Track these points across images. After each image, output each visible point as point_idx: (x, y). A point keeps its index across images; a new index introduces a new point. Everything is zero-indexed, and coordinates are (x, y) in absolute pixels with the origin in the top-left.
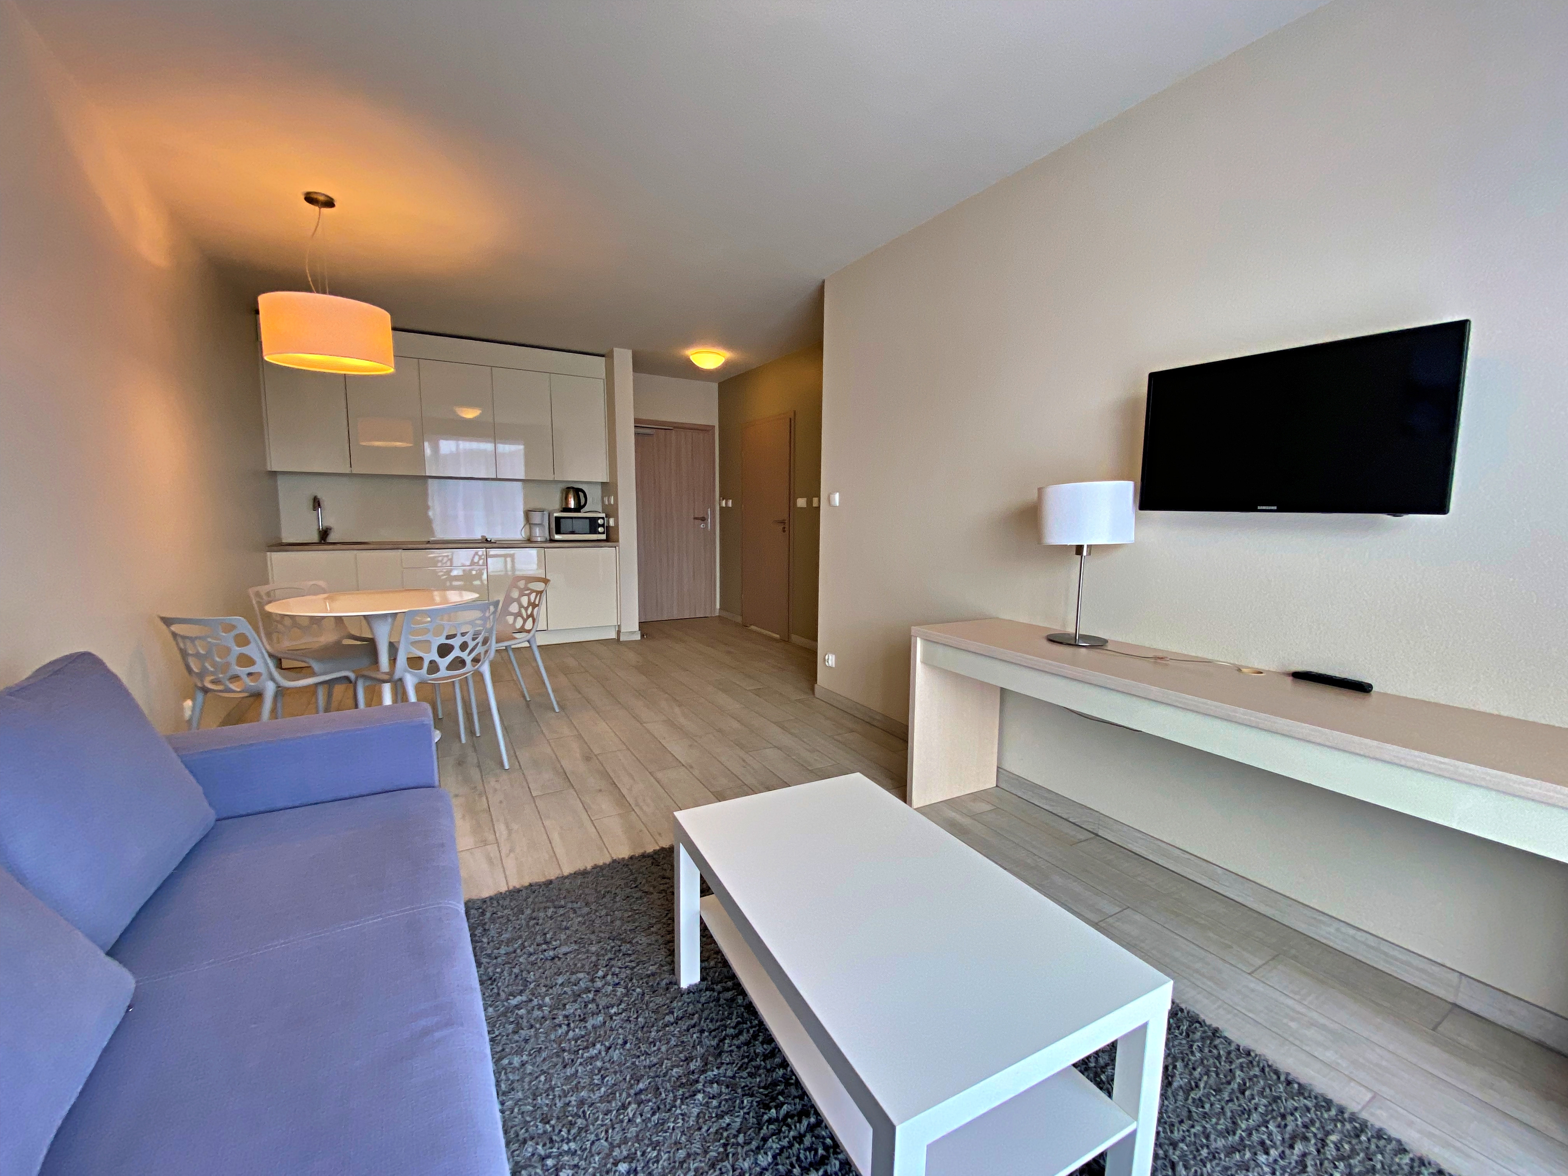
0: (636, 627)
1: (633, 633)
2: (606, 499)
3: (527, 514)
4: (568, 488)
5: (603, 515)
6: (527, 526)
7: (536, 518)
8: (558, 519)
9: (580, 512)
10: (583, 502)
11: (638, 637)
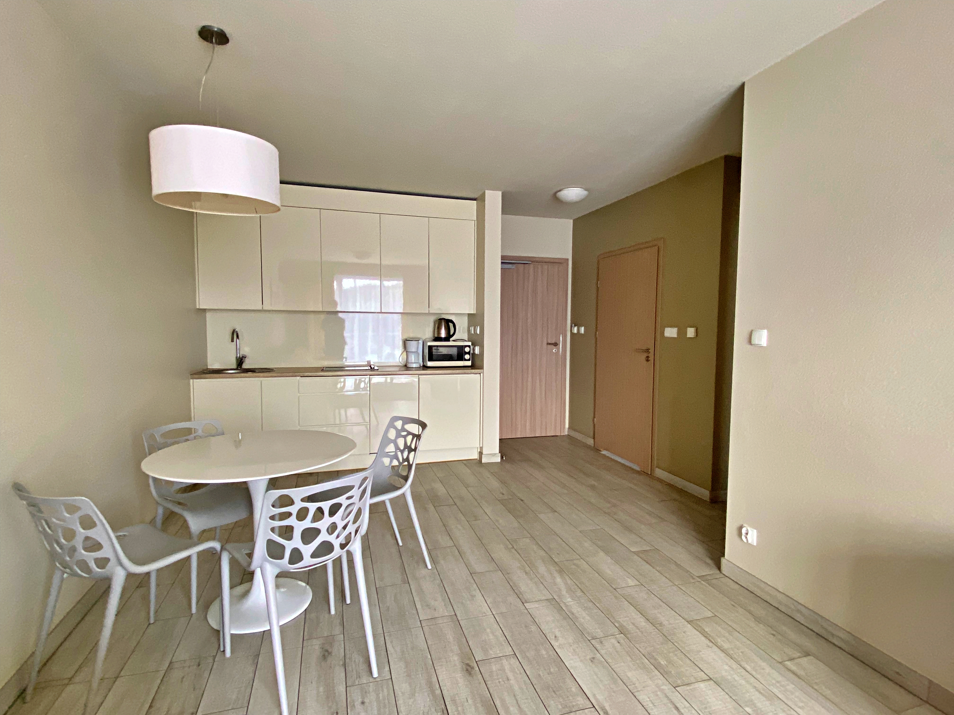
0: (496, 449)
1: (494, 455)
2: (472, 329)
3: (405, 342)
4: (441, 320)
5: (469, 343)
6: (405, 353)
7: (413, 346)
8: (430, 347)
9: (449, 341)
10: (452, 332)
11: (498, 459)
